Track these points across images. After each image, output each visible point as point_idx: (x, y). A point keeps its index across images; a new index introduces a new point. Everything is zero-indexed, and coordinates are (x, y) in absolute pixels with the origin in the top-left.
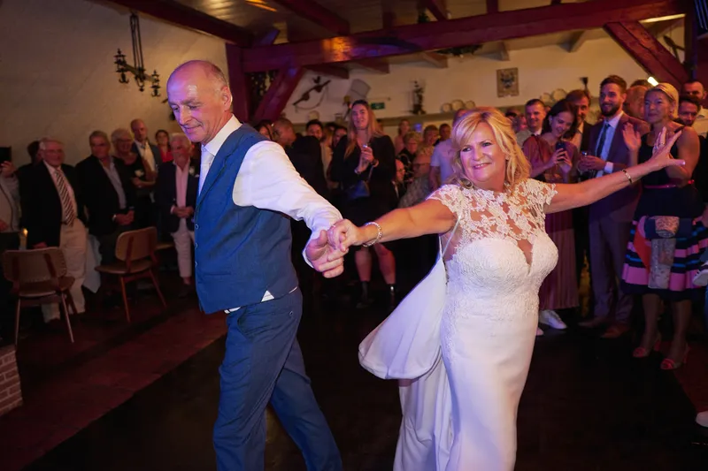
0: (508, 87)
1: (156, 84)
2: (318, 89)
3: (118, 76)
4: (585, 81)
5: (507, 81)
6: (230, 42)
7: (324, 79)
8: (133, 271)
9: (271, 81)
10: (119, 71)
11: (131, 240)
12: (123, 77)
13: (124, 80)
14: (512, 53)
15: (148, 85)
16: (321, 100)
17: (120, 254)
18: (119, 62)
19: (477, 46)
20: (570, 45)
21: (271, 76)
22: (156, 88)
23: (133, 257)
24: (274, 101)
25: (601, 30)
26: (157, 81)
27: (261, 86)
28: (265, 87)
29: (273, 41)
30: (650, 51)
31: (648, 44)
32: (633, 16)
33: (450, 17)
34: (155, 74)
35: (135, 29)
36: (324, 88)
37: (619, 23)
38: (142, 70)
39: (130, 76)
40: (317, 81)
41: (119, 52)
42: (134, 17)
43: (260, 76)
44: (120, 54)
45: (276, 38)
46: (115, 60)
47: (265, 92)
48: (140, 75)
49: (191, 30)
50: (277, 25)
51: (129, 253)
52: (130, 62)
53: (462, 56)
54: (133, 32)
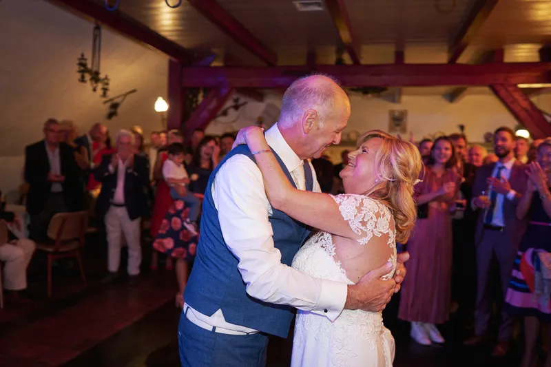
0: (398, 125)
1: (106, 87)
2: (236, 107)
3: (79, 76)
4: (462, 127)
5: (398, 120)
6: (173, 59)
7: (242, 100)
8: (61, 250)
9: (204, 97)
10: (80, 72)
11: (64, 221)
12: (83, 77)
13: (82, 80)
14: (405, 98)
15: (100, 86)
16: (238, 117)
17: (52, 234)
18: (81, 64)
19: (383, 89)
20: (452, 97)
21: (205, 92)
22: (105, 90)
23: (63, 237)
24: (205, 114)
25: (486, 89)
26: (107, 84)
27: (195, 100)
28: (197, 101)
29: (210, 63)
30: (526, 111)
31: (525, 104)
32: (513, 81)
33: (363, 62)
34: (106, 78)
35: (96, 38)
36: (241, 108)
37: (502, 84)
38: (97, 73)
39: (88, 77)
40: (236, 101)
41: (83, 55)
42: (97, 28)
43: (195, 91)
44: (83, 57)
45: (213, 61)
46: (78, 62)
47: (197, 105)
48: (96, 77)
49: (143, 45)
50: (215, 50)
51: (60, 233)
52: (89, 66)
53: (370, 95)
54: (95, 41)
